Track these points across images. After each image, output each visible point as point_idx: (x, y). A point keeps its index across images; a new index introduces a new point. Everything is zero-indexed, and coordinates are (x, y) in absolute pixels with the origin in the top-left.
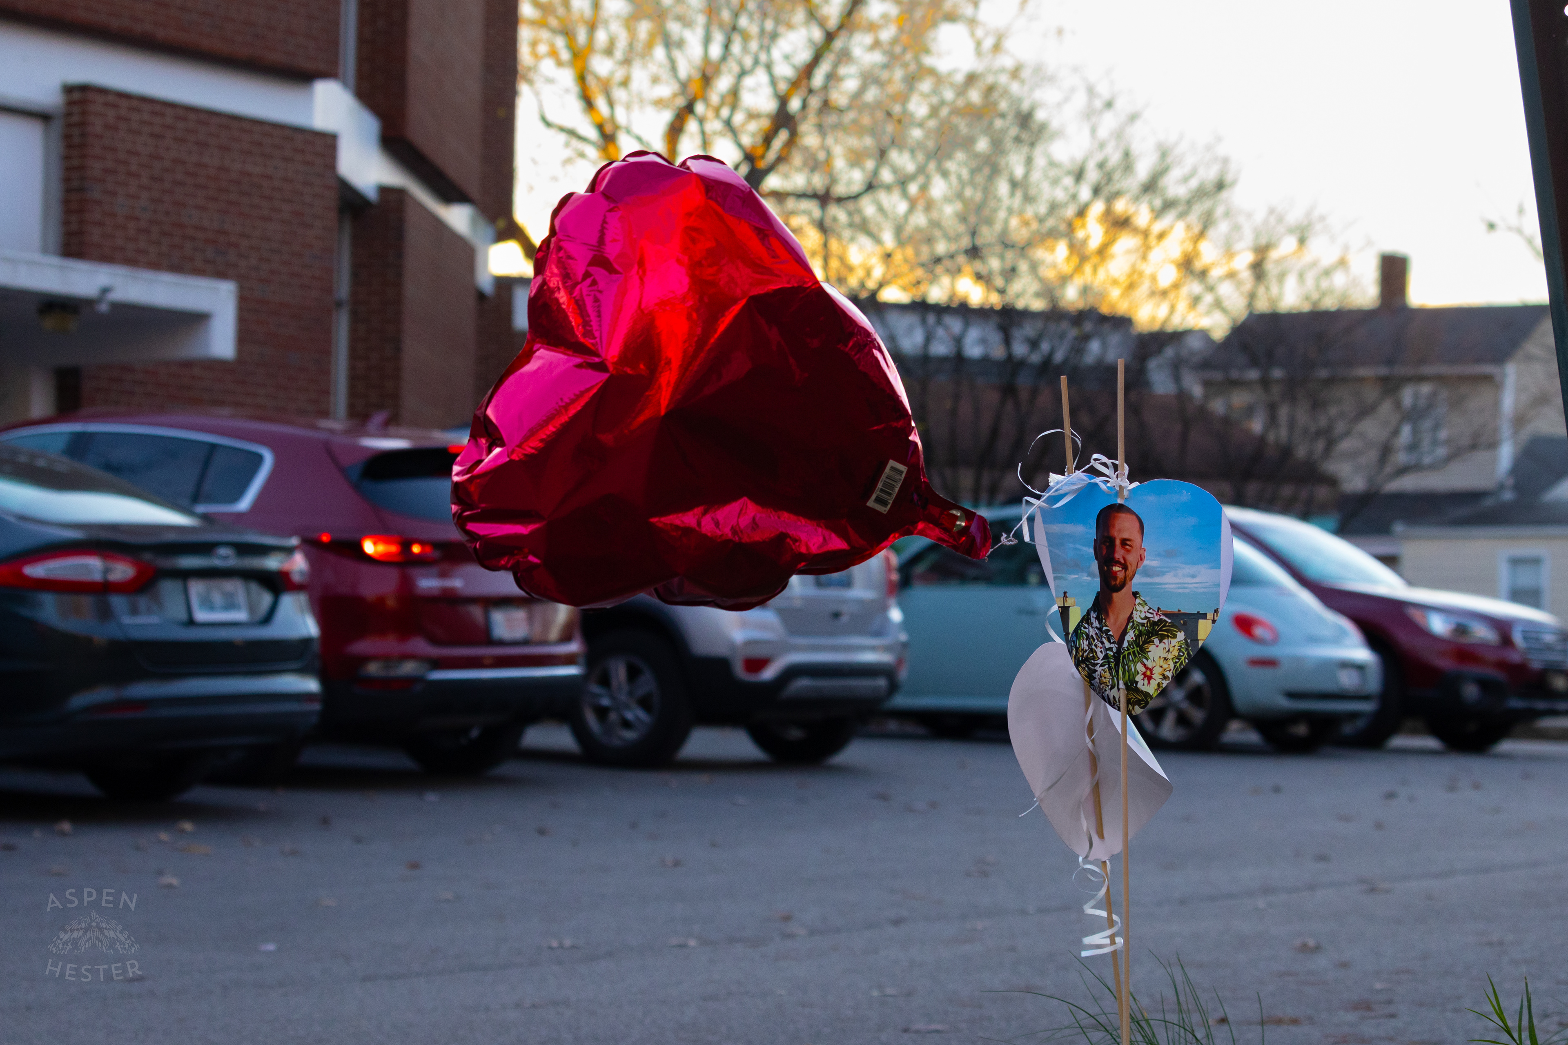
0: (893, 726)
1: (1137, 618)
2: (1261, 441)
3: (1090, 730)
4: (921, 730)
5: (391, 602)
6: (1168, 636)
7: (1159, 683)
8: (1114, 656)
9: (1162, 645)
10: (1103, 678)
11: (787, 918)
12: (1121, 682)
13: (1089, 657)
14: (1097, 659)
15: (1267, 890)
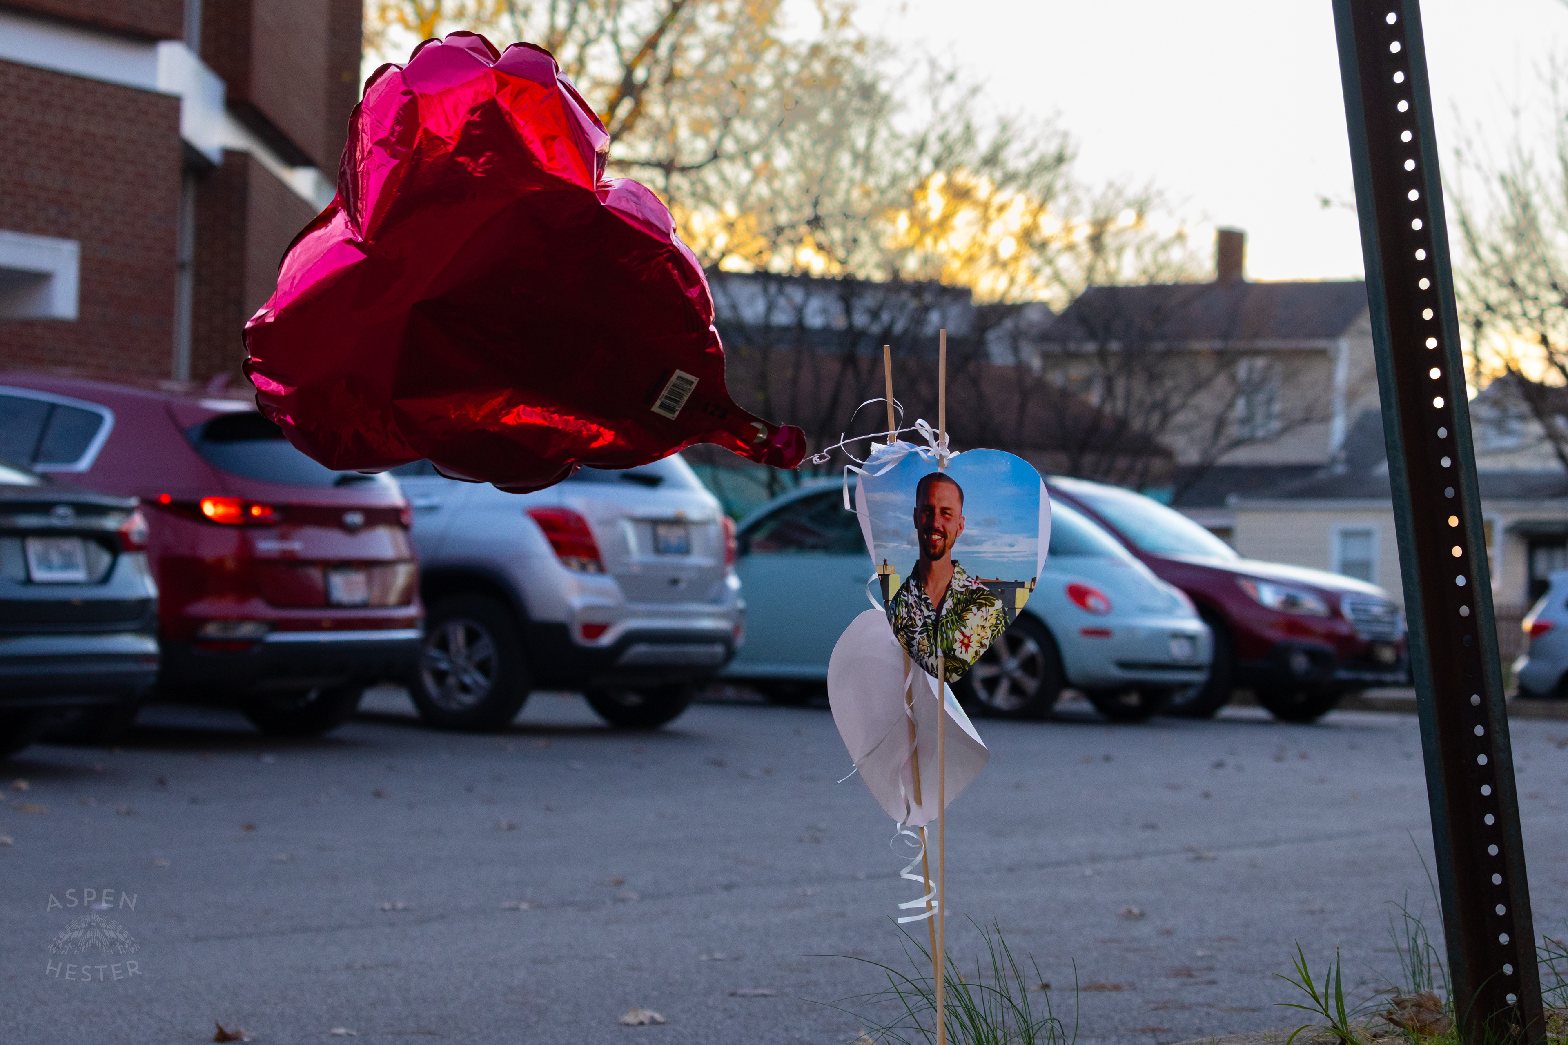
0: (730, 692)
1: (956, 586)
2: (1098, 412)
3: (909, 697)
4: (758, 697)
5: (230, 564)
6: (986, 605)
7: (976, 650)
8: (932, 624)
9: (980, 613)
10: (921, 646)
11: (619, 883)
12: (939, 650)
13: (908, 624)
14: (916, 626)
15: (1094, 858)
